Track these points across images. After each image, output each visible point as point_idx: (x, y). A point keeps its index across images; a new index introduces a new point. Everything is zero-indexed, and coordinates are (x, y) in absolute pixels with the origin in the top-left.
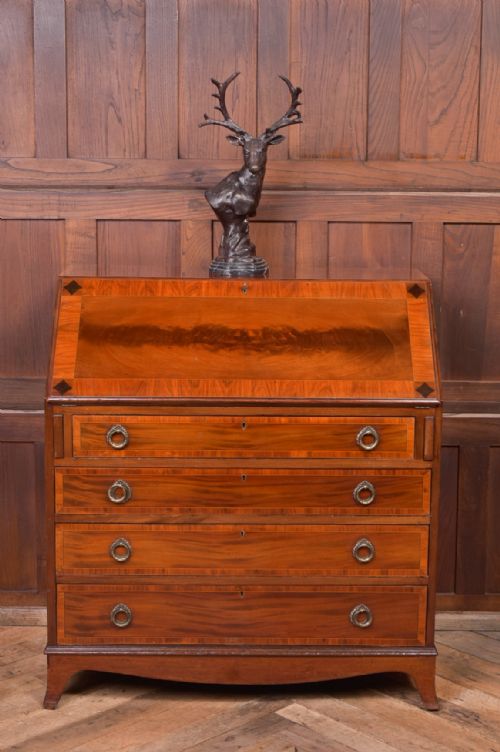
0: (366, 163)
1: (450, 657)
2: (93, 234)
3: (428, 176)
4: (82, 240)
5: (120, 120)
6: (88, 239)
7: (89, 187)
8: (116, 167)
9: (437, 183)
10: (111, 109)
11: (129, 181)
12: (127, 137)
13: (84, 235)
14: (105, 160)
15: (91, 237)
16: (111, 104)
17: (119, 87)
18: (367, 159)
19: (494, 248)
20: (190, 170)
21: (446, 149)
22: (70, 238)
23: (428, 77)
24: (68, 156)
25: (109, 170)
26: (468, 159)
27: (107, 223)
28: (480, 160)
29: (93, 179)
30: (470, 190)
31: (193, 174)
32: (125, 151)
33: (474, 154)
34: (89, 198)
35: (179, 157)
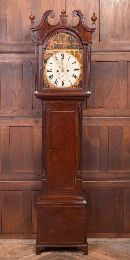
0: (86, 109)
1: (113, 252)
2: (8, 130)
3: (104, 112)
4: (5, 132)
5: (15, 98)
6: (7, 132)
7: (7, 117)
8: (15, 111)
9: (106, 114)
10: (13, 95)
11: (18, 115)
12: (17, 103)
13: (6, 131)
14: (12, 109)
15: (8, 131)
16: (13, 93)
17: (15, 88)
18: (86, 108)
19: (123, 133)
20: (36, 112)
21: (109, 105)
22: (2, 132)
23: (103, 85)
24: (1, 108)
25: (13, 112)
26: (115, 107)
27: (12, 127)
28: (119, 108)
29: (8, 115)
30: (116, 117)
31: (37, 113)
32: (17, 106)
33: (117, 106)
34: (7, 120)
35: (33, 108)
